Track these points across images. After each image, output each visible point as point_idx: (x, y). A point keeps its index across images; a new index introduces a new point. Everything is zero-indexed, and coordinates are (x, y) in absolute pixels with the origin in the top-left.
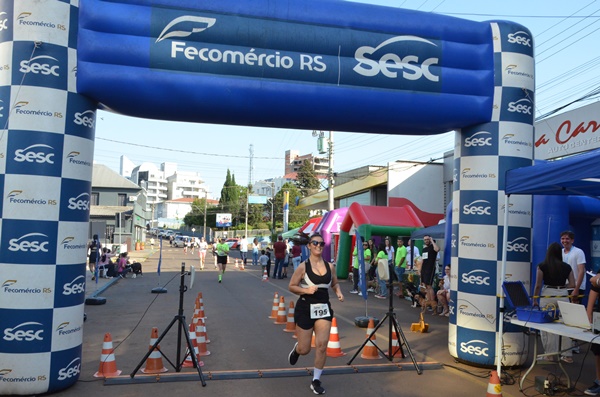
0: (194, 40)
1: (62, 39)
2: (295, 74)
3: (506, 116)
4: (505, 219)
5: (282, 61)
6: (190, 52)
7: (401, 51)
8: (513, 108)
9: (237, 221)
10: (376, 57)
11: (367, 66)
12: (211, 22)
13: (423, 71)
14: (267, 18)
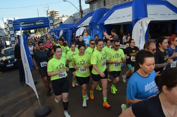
0: (22, 24)
1: (12, 27)
2: (31, 25)
3: (50, 26)
4: (51, 35)
5: (30, 25)
6: (22, 26)
7: (40, 22)
8: (51, 25)
9: (35, 32)
10: (38, 23)
11: (37, 24)
12: (23, 23)
13: (42, 23)
14: (28, 21)
